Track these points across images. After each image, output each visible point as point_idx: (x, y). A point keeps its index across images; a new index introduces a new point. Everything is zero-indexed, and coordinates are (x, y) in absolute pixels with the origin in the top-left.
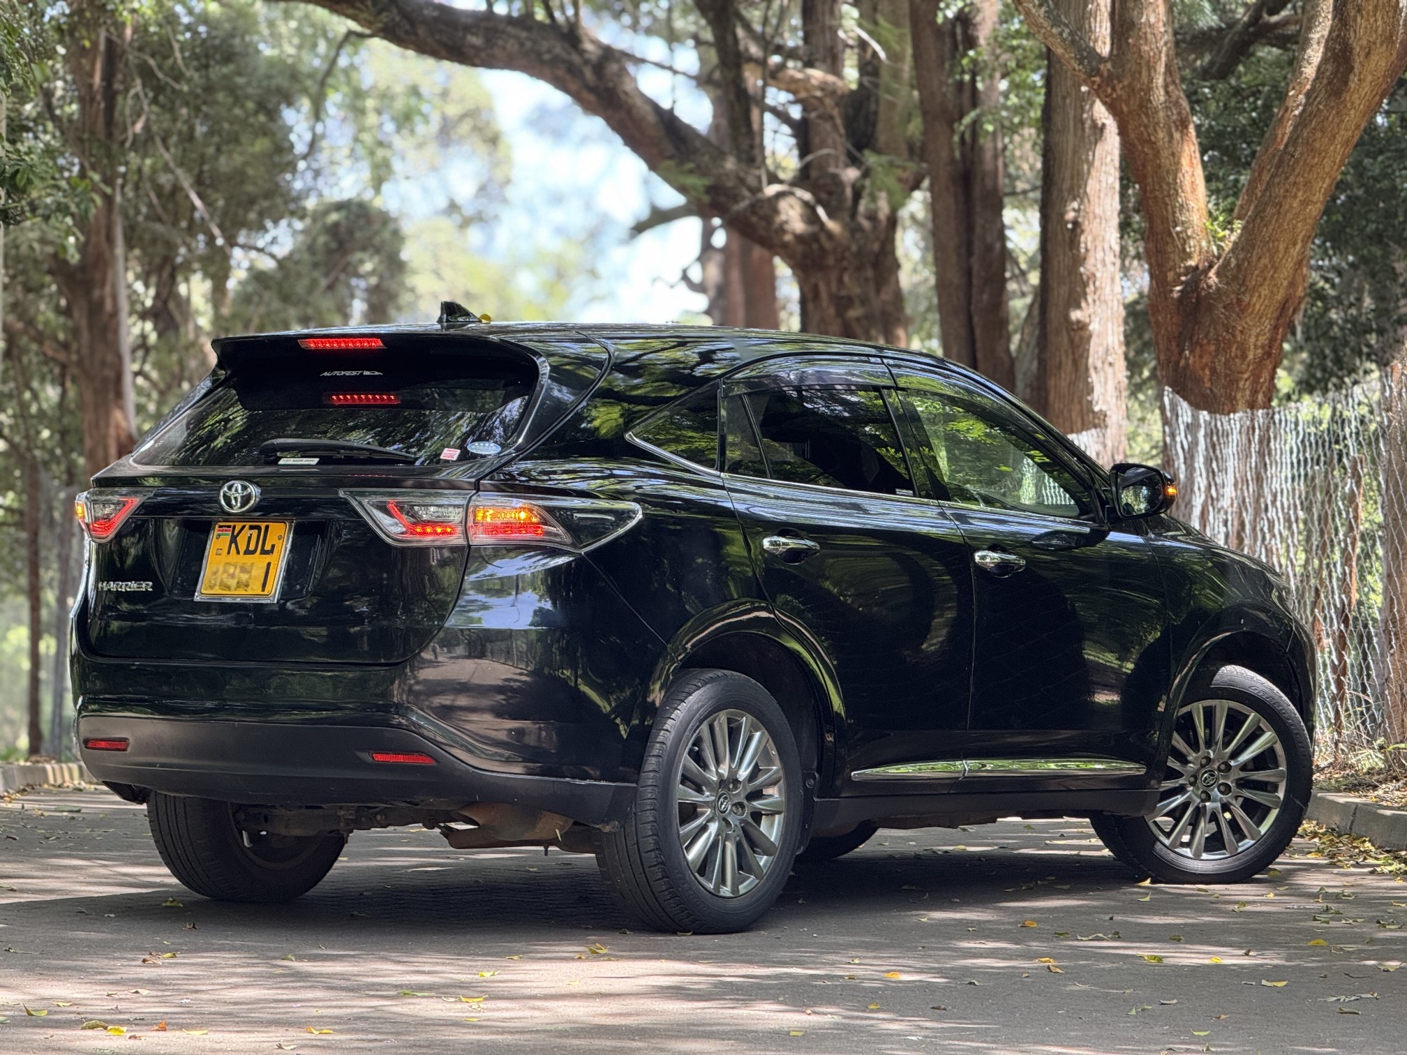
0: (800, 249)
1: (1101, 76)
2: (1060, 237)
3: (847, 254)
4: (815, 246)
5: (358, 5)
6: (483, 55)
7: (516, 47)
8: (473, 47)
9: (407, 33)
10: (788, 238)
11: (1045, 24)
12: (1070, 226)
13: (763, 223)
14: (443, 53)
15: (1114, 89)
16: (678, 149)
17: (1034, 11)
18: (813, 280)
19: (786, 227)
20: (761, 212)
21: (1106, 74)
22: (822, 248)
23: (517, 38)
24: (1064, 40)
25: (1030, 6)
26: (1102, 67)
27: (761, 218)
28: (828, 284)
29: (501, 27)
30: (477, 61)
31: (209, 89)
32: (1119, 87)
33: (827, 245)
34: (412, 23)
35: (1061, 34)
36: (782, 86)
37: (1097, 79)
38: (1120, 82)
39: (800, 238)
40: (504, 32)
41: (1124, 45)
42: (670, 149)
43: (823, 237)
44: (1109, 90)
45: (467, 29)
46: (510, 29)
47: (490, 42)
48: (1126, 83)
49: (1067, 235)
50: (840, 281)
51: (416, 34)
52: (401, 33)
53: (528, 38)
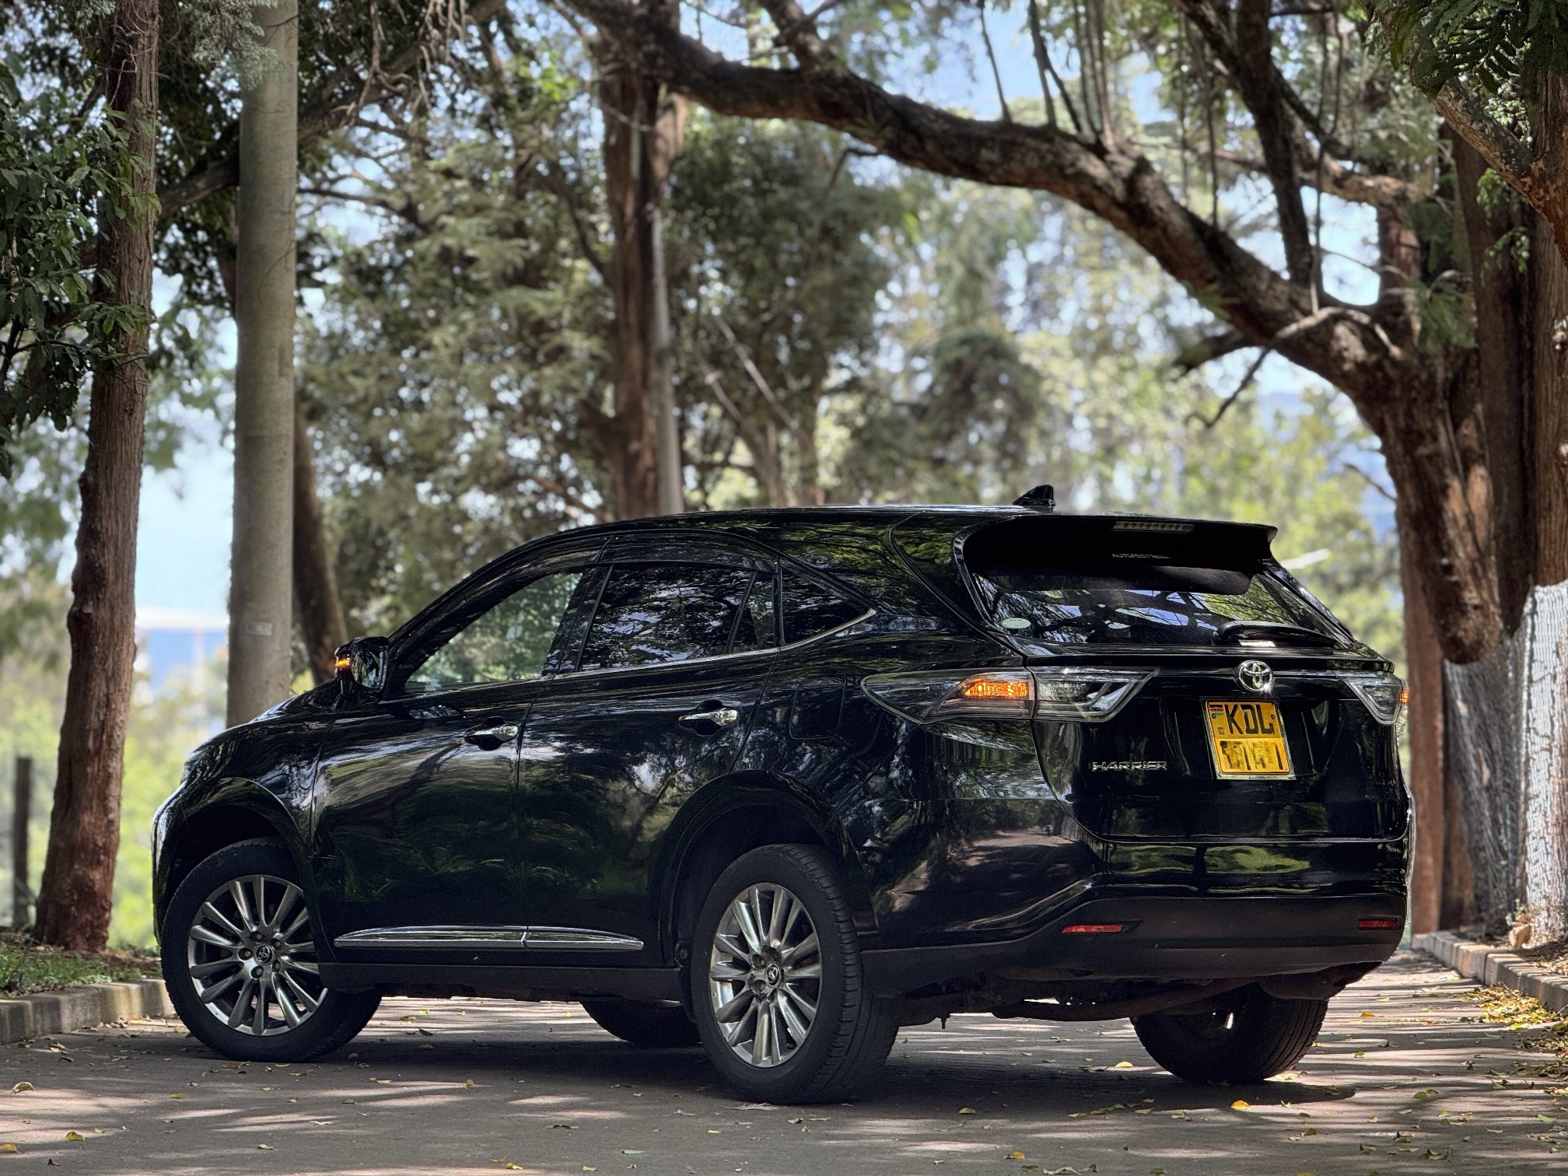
0: (1362, 379)
1: (1532, 176)
2: (1547, 359)
3: (1416, 383)
4: (1379, 375)
5: (859, 120)
6: (1000, 171)
7: (1036, 161)
8: (991, 163)
9: (914, 149)
10: (1347, 367)
11: (1464, 119)
12: (1558, 347)
13: (1320, 351)
14: (955, 170)
15: (1546, 191)
16: (1221, 269)
17: (1450, 105)
18: (1378, 414)
19: (1346, 354)
20: (1317, 339)
21: (1537, 174)
22: (1386, 377)
23: (1036, 150)
24: (1486, 137)
25: (1446, 99)
26: (1533, 166)
27: (1318, 345)
28: (1395, 418)
29: (1020, 139)
30: (993, 178)
31: (768, 216)
32: (1551, 190)
33: (1392, 373)
34: (920, 138)
35: (1482, 130)
36: (1350, 196)
37: (1528, 180)
38: (1553, 182)
39: (1360, 366)
40: (1022, 145)
41: (1557, 141)
42: (1212, 271)
43: (1387, 364)
44: (1542, 192)
45: (981, 142)
46: (1030, 142)
47: (1006, 157)
48: (1560, 183)
49: (1556, 358)
50: (1409, 415)
51: (923, 149)
52: (906, 148)
53: (1049, 151)
